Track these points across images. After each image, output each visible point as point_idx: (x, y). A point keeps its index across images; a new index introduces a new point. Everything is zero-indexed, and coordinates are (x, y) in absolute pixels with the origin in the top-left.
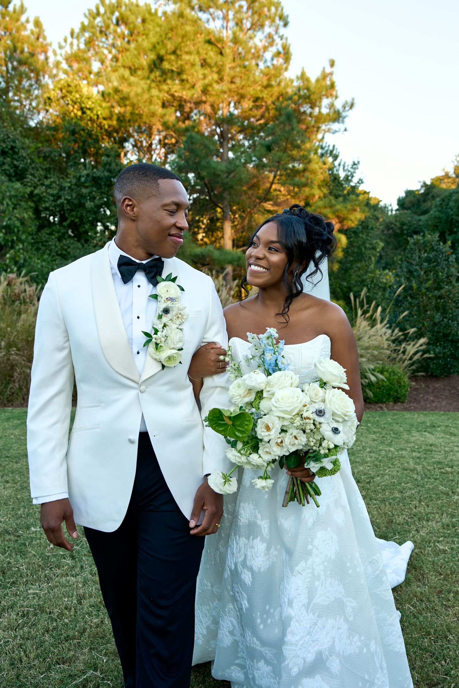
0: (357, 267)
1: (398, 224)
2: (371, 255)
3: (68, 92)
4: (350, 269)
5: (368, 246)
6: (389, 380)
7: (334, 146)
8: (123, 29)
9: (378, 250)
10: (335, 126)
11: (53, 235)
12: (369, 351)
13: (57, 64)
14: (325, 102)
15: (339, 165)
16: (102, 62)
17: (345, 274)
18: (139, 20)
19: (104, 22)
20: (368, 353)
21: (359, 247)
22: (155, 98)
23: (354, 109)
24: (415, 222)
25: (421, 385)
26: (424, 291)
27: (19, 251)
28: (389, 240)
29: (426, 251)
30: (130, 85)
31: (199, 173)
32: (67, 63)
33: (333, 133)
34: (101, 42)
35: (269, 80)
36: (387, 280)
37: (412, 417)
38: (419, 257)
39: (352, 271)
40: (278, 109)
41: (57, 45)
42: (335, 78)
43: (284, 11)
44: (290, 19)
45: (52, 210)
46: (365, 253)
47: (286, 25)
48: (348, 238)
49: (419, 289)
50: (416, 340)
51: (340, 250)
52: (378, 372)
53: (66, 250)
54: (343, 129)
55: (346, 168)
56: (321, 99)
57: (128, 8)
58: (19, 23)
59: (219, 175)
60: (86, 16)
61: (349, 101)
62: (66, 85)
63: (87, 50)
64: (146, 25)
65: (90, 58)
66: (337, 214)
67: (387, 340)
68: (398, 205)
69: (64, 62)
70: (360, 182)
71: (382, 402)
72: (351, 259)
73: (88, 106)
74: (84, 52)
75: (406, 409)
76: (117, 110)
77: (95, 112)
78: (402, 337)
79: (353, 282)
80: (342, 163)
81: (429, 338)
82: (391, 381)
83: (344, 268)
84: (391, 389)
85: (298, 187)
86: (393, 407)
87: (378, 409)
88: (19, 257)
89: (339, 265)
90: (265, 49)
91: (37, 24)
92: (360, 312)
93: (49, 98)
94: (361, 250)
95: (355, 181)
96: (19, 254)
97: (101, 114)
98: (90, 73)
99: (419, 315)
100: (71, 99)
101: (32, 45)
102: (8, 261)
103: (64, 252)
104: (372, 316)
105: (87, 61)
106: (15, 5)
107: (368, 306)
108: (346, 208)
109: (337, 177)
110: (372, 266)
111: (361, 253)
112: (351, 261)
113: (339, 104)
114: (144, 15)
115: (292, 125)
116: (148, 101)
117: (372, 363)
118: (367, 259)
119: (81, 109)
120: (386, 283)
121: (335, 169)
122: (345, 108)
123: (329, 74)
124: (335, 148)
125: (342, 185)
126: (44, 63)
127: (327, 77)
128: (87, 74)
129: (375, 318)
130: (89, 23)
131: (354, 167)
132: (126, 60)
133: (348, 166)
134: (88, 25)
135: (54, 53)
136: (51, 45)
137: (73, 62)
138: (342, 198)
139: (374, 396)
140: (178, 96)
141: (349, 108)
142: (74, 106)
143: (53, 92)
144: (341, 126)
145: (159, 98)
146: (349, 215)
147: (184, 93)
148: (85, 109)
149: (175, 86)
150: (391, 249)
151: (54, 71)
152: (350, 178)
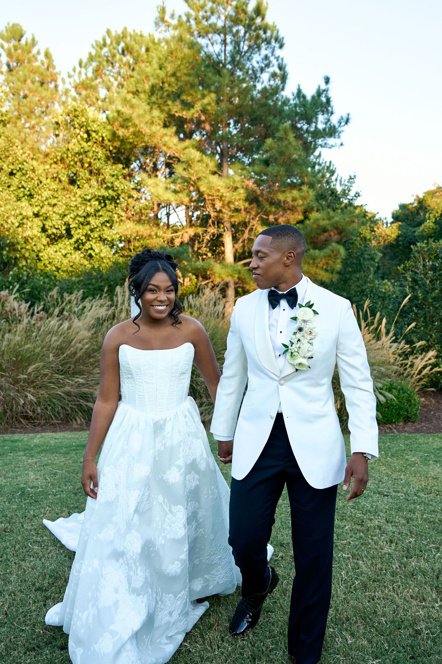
0: (356, 278)
2: (369, 266)
3: (75, 116)
4: (349, 279)
5: (366, 256)
6: (398, 399)
7: (330, 162)
8: (128, 58)
9: (377, 260)
10: (331, 141)
12: (376, 367)
13: (67, 92)
14: (321, 118)
15: (336, 180)
16: (108, 89)
17: (344, 284)
18: (143, 50)
19: (110, 51)
21: (357, 258)
22: (157, 119)
23: (349, 124)
24: (410, 234)
25: (431, 401)
26: (430, 300)
27: (22, 268)
28: (385, 252)
29: (430, 259)
30: (132, 107)
32: (76, 90)
33: (330, 148)
34: (108, 70)
35: (266, 99)
36: (385, 289)
37: (426, 441)
38: (424, 266)
39: (351, 282)
41: (67, 74)
42: (330, 94)
43: (279, 34)
44: (285, 41)
46: (364, 264)
47: (281, 47)
48: (347, 250)
49: (425, 299)
50: (424, 353)
51: (339, 261)
52: (386, 390)
54: (339, 144)
55: (342, 183)
56: (317, 115)
57: (133, 39)
58: (31, 55)
59: (219, 190)
60: (93, 47)
61: (345, 116)
62: (73, 109)
63: (94, 78)
64: (150, 53)
65: (97, 85)
67: (394, 353)
68: (393, 217)
69: (73, 90)
70: (357, 195)
71: (391, 423)
72: (350, 270)
73: (93, 129)
74: (92, 80)
75: (417, 431)
76: (122, 132)
77: (100, 134)
78: (409, 350)
79: (353, 292)
80: (339, 179)
81: (438, 351)
82: (400, 400)
83: (344, 278)
84: (401, 409)
86: (404, 428)
87: (388, 431)
88: (22, 274)
89: (339, 276)
90: (262, 70)
91: (47, 55)
92: (363, 324)
93: (57, 123)
94: (360, 260)
95: (352, 194)
96: (22, 271)
97: (106, 136)
98: (97, 100)
99: (426, 327)
100: (78, 123)
101: (42, 74)
102: (10, 278)
104: (377, 329)
105: (94, 88)
106: (27, 39)
107: (372, 318)
108: (344, 219)
109: (335, 191)
110: (371, 276)
111: (360, 263)
112: (350, 272)
113: (334, 120)
114: (148, 45)
115: (289, 140)
116: (150, 121)
117: (379, 380)
118: (366, 269)
119: (87, 132)
120: (385, 293)
121: (332, 184)
122: (340, 123)
123: (324, 91)
124: (332, 164)
125: (339, 198)
126: (54, 91)
127: (322, 94)
128: (94, 100)
129: (380, 330)
130: (96, 53)
131: (351, 181)
132: (131, 86)
133: (345, 180)
134: (95, 55)
135: (63, 81)
136: (60, 74)
137: (81, 89)
138: (339, 211)
139: (383, 416)
140: (179, 116)
141: (344, 124)
142: (80, 130)
143: (61, 117)
144: (338, 141)
145: (160, 119)
146: (347, 227)
147: (184, 113)
148: (90, 132)
149: (175, 107)
150: (387, 260)
151: (64, 99)
152: (347, 191)
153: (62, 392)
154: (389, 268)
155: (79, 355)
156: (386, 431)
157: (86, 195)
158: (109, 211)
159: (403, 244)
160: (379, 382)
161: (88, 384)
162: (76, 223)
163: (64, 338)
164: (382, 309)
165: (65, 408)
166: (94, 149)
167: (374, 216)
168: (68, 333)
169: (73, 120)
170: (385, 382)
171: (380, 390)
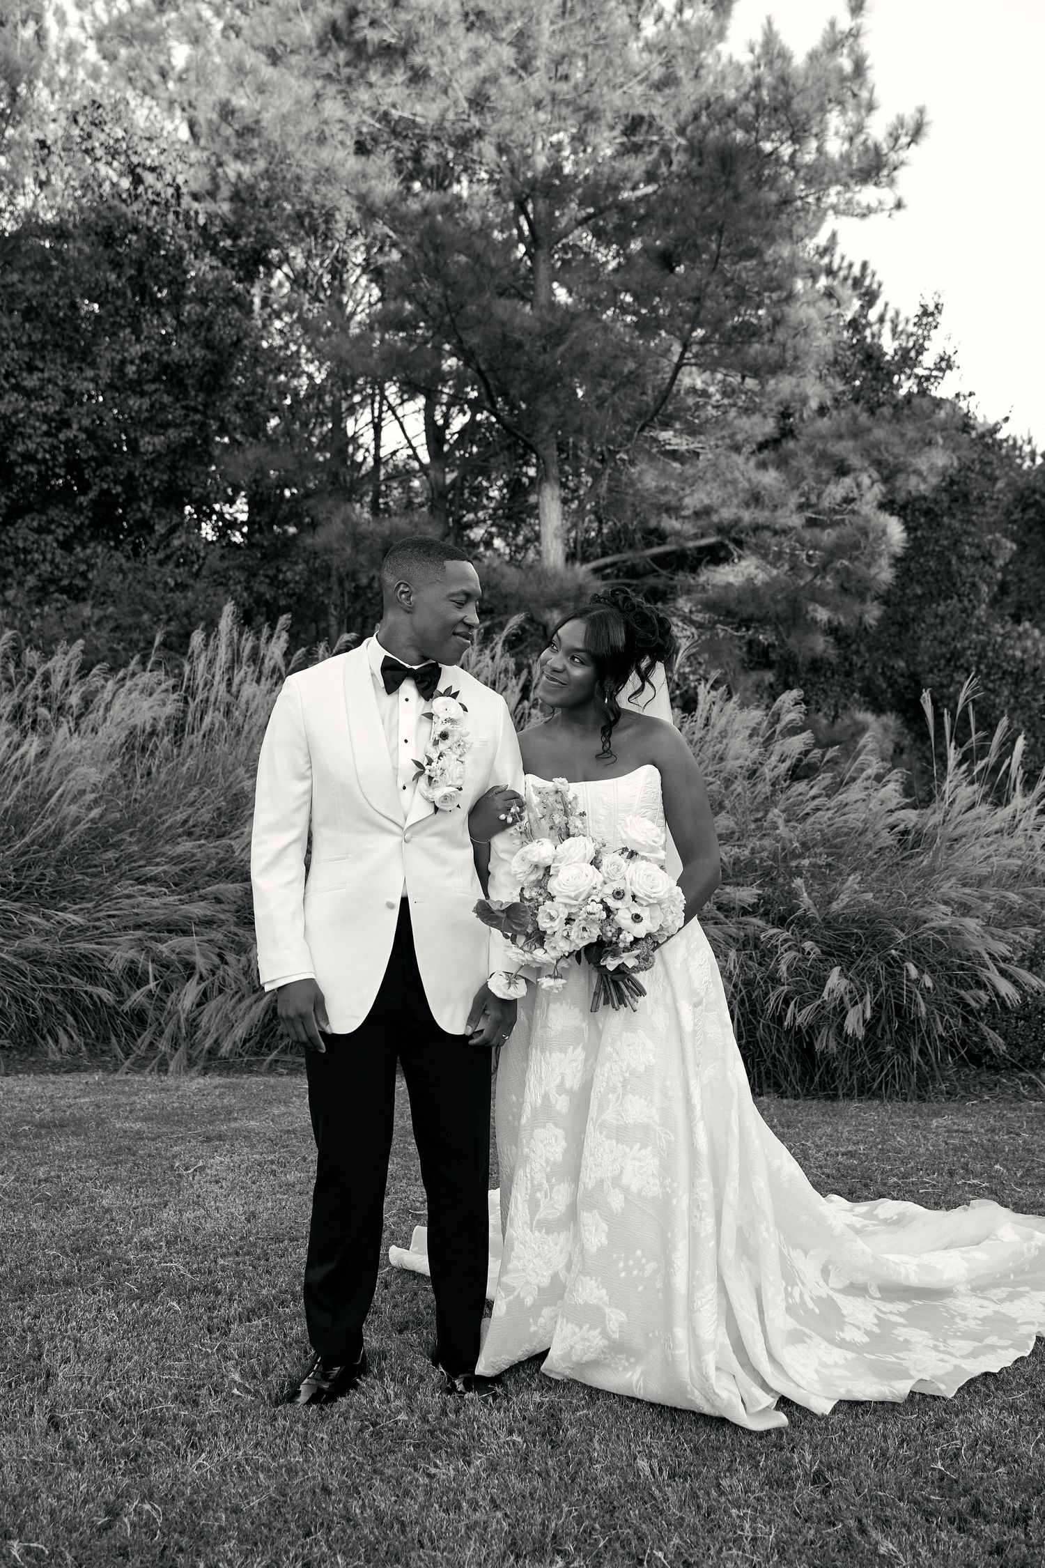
0: (936, 616)
2: (976, 579)
3: (93, 123)
4: (914, 620)
5: (968, 550)
7: (864, 266)
9: (1000, 562)
10: (867, 194)
11: (50, 532)
12: (989, 891)
13: (71, 52)
14: (835, 121)
15: (881, 319)
16: (196, 43)
17: (898, 634)
20: (985, 899)
21: (940, 556)
22: (336, 128)
23: (924, 142)
28: (1026, 540)
30: (261, 89)
31: (460, 341)
32: (100, 47)
33: (864, 216)
35: (668, 64)
36: (1024, 651)
39: (919, 628)
40: (695, 149)
45: (44, 461)
46: (959, 572)
48: (909, 529)
51: (884, 562)
52: (1021, 964)
53: (84, 575)
54: (892, 203)
55: (900, 328)
56: (822, 109)
59: (520, 346)
61: (910, 115)
62: (87, 103)
63: (153, 9)
65: (162, 32)
66: (875, 453)
69: (92, 45)
70: (944, 364)
71: (1036, 1066)
72: (919, 592)
73: (149, 162)
74: (148, 15)
76: (233, 169)
77: (168, 178)
79: (925, 658)
80: (890, 315)
83: (899, 617)
85: (756, 375)
87: (1024, 1089)
89: (883, 608)
92: (953, 755)
93: (43, 144)
94: (949, 563)
95: (928, 359)
97: (187, 184)
98: (164, 75)
100: (102, 144)
103: (79, 582)
104: (995, 769)
105: (154, 39)
107: (982, 734)
108: (902, 435)
109: (876, 354)
110: (982, 611)
111: (949, 572)
112: (918, 597)
113: (877, 129)
115: (736, 186)
116: (315, 135)
117: (1000, 932)
118: (965, 589)
119: (131, 172)
120: (1022, 661)
121: (868, 332)
122: (897, 139)
123: (847, 35)
124: (869, 271)
125: (890, 375)
126: (35, 50)
127: (842, 45)
128: (156, 78)
129: (1007, 773)
131: (925, 320)
132: (260, 30)
133: (907, 321)
135: (62, 21)
137: (115, 41)
138: (887, 411)
139: (1009, 1044)
140: (401, 118)
141: (908, 139)
142: (109, 164)
143: (52, 126)
144: (886, 195)
145: (345, 127)
146: (911, 459)
147: (418, 108)
148: (139, 170)
149: (392, 90)
150: (1032, 564)
151: (62, 71)
152: (913, 354)
153: (15, 954)
154: (1038, 590)
155: (68, 839)
156: (1017, 1092)
160: (1001, 938)
161: (97, 928)
163: (26, 786)
164: (1013, 710)
165: (24, 1001)
167: (995, 430)
168: (39, 772)
169: (90, 136)
170: (1018, 938)
171: (1002, 965)
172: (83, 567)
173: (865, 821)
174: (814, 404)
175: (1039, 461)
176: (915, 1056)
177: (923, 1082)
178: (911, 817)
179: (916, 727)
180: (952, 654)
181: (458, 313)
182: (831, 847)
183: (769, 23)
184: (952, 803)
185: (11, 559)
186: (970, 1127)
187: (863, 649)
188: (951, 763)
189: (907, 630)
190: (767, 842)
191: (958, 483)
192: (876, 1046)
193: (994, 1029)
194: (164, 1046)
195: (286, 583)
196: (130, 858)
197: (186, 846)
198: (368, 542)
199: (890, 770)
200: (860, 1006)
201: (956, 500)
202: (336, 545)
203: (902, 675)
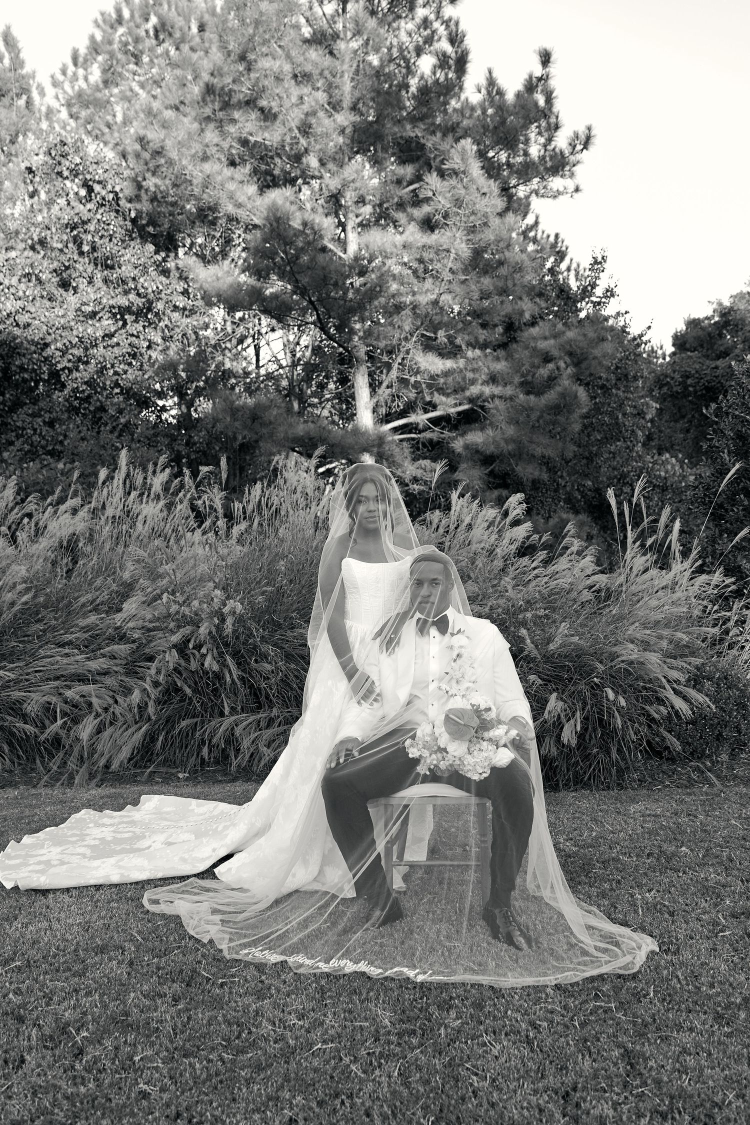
0: (610, 453)
1: (677, 376)
2: (635, 428)
3: (61, 155)
4: (596, 455)
5: (629, 410)
6: (716, 702)
7: (557, 236)
8: (167, 47)
9: (649, 416)
10: (556, 183)
11: (41, 416)
12: (663, 632)
13: (50, 114)
14: (534, 134)
15: (569, 269)
18: (195, 29)
19: (131, 33)
21: (611, 414)
22: (214, 150)
23: (591, 148)
24: (708, 372)
28: (664, 403)
31: (297, 281)
32: (69, 111)
33: (555, 197)
34: (128, 71)
36: (666, 472)
39: (600, 460)
41: (49, 79)
42: (553, 83)
46: (624, 424)
48: (591, 397)
51: (576, 415)
52: (688, 682)
53: (61, 442)
54: (573, 188)
55: (580, 273)
56: (526, 126)
57: (173, 8)
59: (336, 283)
60: (98, 26)
61: (582, 130)
62: (57, 142)
63: (102, 86)
64: (207, 34)
65: (108, 100)
66: (568, 347)
67: (699, 597)
68: (674, 345)
69: (63, 110)
70: (609, 294)
71: (702, 757)
72: (599, 438)
73: (97, 178)
74: (98, 90)
76: (152, 182)
77: (109, 187)
80: (574, 266)
82: (721, 704)
83: (587, 454)
86: (731, 769)
90: (419, 51)
91: (9, 39)
92: (630, 536)
93: (30, 170)
94: (617, 418)
95: (599, 291)
97: (123, 190)
100: (68, 168)
103: (58, 447)
104: (662, 543)
105: (103, 105)
107: (651, 518)
109: (566, 289)
110: (639, 448)
111: (617, 424)
112: (599, 441)
113: (562, 141)
114: (202, 17)
116: (200, 154)
117: (672, 662)
118: (628, 434)
119: (86, 185)
120: (665, 478)
121: (561, 277)
122: (574, 147)
123: (540, 79)
124: (560, 239)
125: (575, 303)
126: (26, 112)
127: (537, 86)
129: (669, 547)
130: (103, 37)
131: (596, 267)
132: (168, 94)
133: (585, 270)
134: (102, 42)
135: (42, 93)
136: (34, 77)
137: (78, 107)
139: (681, 743)
140: (256, 141)
141: (582, 147)
142: (73, 181)
143: (36, 158)
144: (570, 184)
145: (221, 150)
146: (590, 350)
147: (266, 135)
148: (91, 183)
149: (248, 124)
150: (666, 421)
151: (44, 125)
152: (589, 288)
154: (670, 437)
156: (689, 777)
157: (85, 304)
158: (132, 335)
159: (695, 392)
160: (673, 667)
162: (70, 361)
166: (99, 217)
169: (60, 163)
170: (685, 665)
171: (675, 686)
172: (61, 438)
173: (571, 584)
174: (527, 316)
175: (668, 359)
176: (614, 755)
177: (620, 772)
178: (602, 580)
179: (600, 522)
180: (621, 475)
181: (295, 263)
182: (549, 602)
183: (490, 73)
184: (631, 568)
185: (14, 434)
186: (659, 811)
187: (565, 474)
188: (630, 540)
189: (592, 461)
190: (502, 602)
191: (620, 368)
192: (585, 748)
193: (670, 732)
194: (71, 765)
195: (195, 444)
196: (54, 629)
197: (93, 618)
198: (240, 413)
199: (587, 547)
200: (572, 721)
201: (620, 379)
202: (221, 417)
203: (590, 490)
